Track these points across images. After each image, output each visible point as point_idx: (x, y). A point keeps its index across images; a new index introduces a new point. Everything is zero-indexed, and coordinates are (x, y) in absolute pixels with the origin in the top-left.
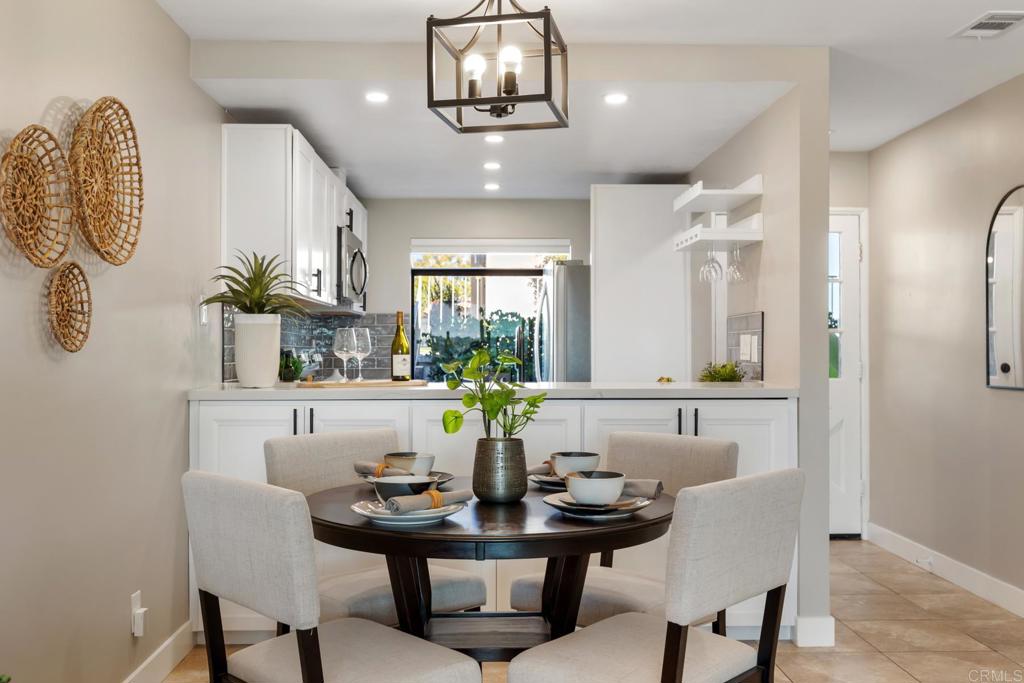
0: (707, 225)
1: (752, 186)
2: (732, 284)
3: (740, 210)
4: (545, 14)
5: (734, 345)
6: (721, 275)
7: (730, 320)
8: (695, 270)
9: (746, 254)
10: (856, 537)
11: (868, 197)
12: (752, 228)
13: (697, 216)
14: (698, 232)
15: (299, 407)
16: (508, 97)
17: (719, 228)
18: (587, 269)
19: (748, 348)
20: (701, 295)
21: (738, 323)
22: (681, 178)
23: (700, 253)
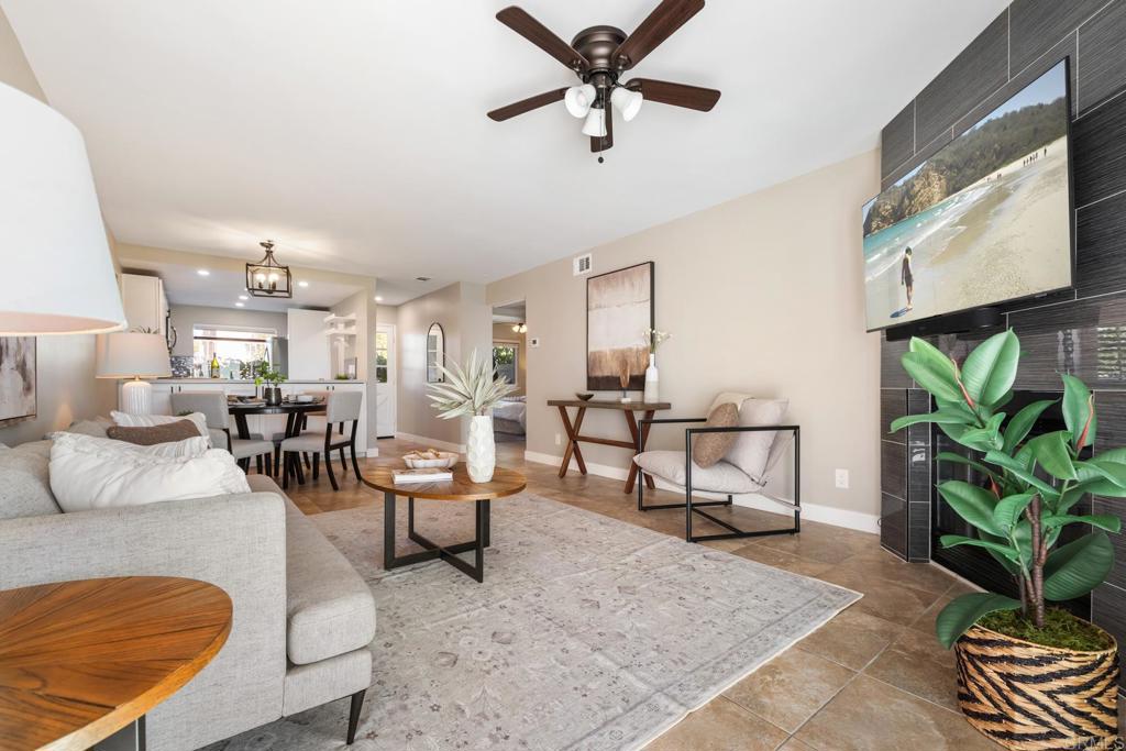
0: (337, 327)
1: (352, 316)
2: (346, 348)
3: (349, 324)
4: (287, 268)
5: (347, 368)
6: (342, 345)
7: (345, 361)
8: (332, 344)
9: (351, 339)
10: (392, 437)
11: (396, 321)
12: (352, 330)
13: (332, 324)
14: (333, 331)
15: (174, 386)
16: (272, 290)
17: (341, 329)
18: (287, 341)
19: (351, 370)
20: (334, 352)
21: (347, 362)
22: (326, 309)
23: (334, 337)
